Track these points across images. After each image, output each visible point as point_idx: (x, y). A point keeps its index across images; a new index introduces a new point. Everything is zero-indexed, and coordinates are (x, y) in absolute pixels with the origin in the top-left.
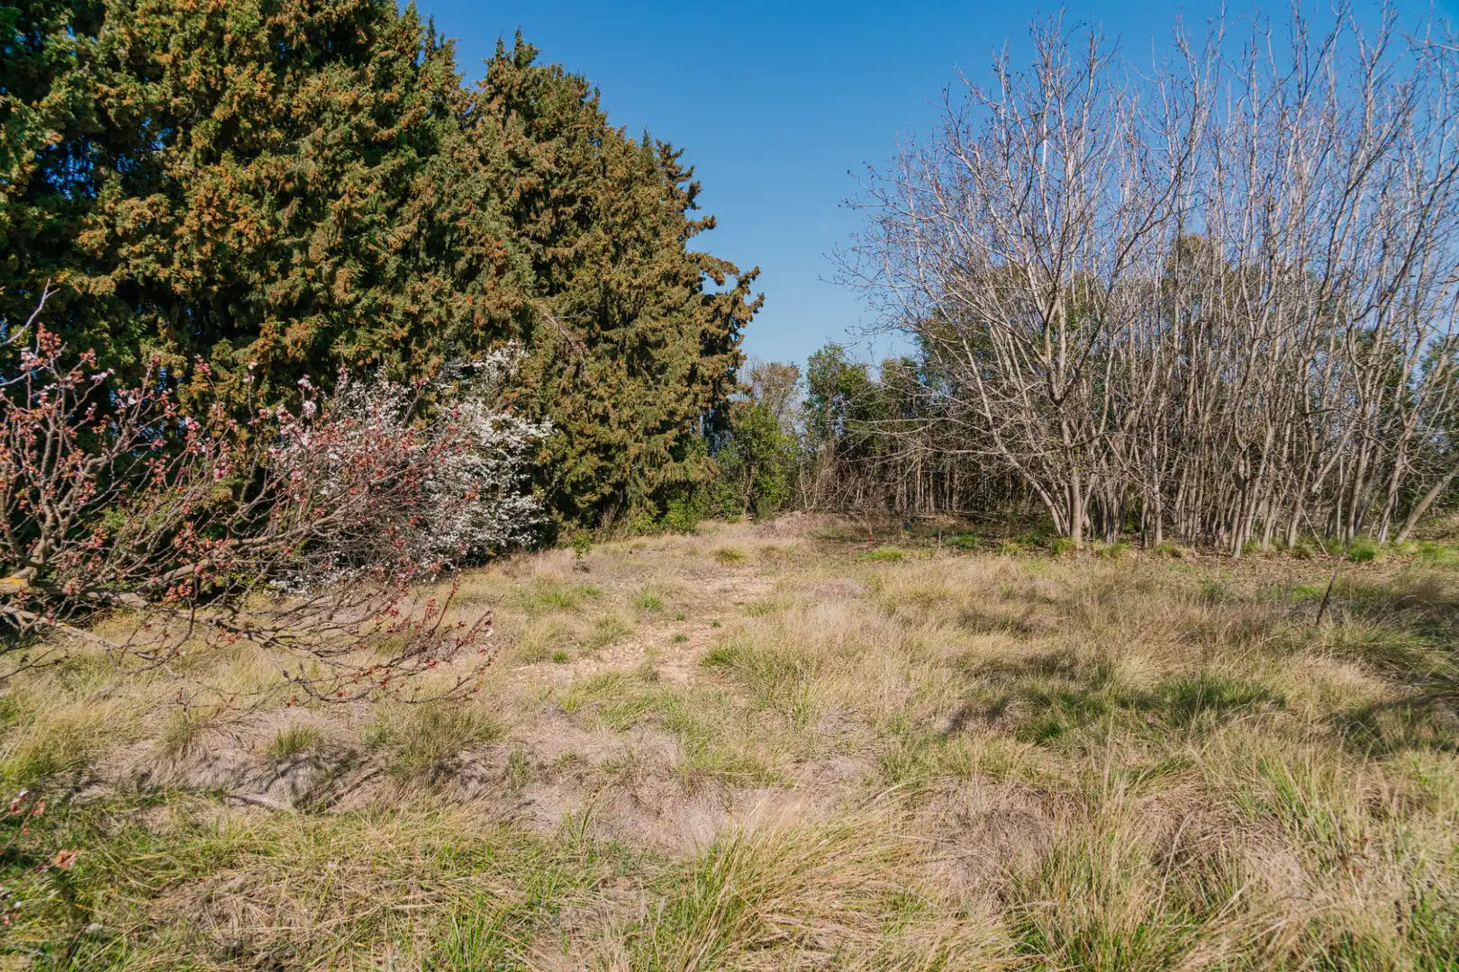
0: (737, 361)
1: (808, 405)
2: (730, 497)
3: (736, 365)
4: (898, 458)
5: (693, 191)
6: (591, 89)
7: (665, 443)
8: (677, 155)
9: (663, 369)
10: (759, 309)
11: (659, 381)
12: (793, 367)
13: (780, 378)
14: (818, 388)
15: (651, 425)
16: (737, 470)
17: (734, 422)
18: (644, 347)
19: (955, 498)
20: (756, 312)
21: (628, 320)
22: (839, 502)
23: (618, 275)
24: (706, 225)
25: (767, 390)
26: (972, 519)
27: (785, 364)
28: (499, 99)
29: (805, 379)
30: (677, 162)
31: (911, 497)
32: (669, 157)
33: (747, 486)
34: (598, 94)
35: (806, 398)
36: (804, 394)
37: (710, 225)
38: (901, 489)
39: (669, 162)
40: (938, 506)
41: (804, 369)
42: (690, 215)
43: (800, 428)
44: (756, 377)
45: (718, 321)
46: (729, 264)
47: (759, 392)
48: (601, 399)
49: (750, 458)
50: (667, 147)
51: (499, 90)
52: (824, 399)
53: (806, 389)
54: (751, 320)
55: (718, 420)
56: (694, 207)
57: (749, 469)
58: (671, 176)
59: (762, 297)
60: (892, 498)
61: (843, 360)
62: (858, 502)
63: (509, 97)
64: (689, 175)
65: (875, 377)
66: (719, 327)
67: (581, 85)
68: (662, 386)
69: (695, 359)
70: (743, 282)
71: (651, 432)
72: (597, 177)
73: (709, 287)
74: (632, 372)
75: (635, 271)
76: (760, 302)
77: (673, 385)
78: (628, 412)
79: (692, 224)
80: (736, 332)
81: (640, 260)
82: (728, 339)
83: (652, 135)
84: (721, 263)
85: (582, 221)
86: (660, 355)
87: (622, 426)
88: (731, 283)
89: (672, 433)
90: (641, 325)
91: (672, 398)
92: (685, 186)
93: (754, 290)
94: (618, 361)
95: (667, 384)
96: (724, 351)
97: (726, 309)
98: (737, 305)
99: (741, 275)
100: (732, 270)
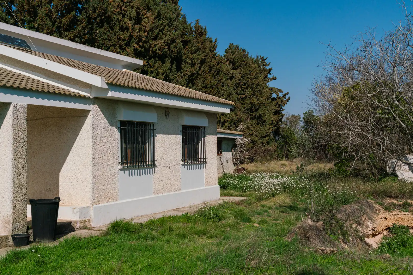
0: (282, 116)
1: (303, 127)
2: (280, 154)
3: (282, 117)
5: (270, 70)
7: (266, 140)
8: (265, 59)
9: (264, 121)
10: (289, 101)
11: (263, 125)
12: (299, 116)
13: (295, 119)
14: (306, 122)
15: (263, 136)
16: (282, 146)
17: (281, 132)
18: (260, 117)
20: (288, 101)
21: (257, 110)
23: (254, 100)
24: (274, 79)
25: (291, 123)
27: (296, 115)
28: (228, 62)
29: (302, 119)
30: (265, 61)
32: (263, 60)
33: (285, 150)
34: (248, 53)
35: (302, 125)
36: (302, 124)
37: (275, 79)
39: (263, 61)
41: (302, 116)
42: (269, 76)
43: (301, 134)
45: (277, 106)
46: (280, 90)
47: (288, 124)
48: (252, 130)
49: (286, 143)
50: (263, 57)
51: (228, 60)
52: (308, 125)
53: (303, 122)
54: (286, 104)
55: (277, 132)
56: (270, 74)
57: (286, 146)
58: (264, 65)
59: (289, 98)
61: (313, 114)
63: (230, 61)
64: (269, 65)
66: (277, 108)
67: (244, 51)
68: (265, 126)
69: (273, 119)
70: (284, 96)
71: (262, 137)
72: (249, 75)
73: (274, 96)
74: (258, 124)
75: (258, 99)
76: (289, 99)
77: (267, 126)
78: (257, 133)
79: (270, 79)
80: (282, 108)
81: (259, 95)
82: (280, 110)
83: (259, 55)
84: (278, 90)
85: (247, 88)
86: (264, 118)
87: (256, 136)
88: (281, 95)
89: (267, 138)
90: (260, 112)
91: (268, 129)
92: (268, 68)
93: (287, 97)
94: (255, 121)
95: (266, 125)
96: (279, 114)
97: (279, 103)
98: (282, 101)
99: (283, 94)
100: (282, 92)
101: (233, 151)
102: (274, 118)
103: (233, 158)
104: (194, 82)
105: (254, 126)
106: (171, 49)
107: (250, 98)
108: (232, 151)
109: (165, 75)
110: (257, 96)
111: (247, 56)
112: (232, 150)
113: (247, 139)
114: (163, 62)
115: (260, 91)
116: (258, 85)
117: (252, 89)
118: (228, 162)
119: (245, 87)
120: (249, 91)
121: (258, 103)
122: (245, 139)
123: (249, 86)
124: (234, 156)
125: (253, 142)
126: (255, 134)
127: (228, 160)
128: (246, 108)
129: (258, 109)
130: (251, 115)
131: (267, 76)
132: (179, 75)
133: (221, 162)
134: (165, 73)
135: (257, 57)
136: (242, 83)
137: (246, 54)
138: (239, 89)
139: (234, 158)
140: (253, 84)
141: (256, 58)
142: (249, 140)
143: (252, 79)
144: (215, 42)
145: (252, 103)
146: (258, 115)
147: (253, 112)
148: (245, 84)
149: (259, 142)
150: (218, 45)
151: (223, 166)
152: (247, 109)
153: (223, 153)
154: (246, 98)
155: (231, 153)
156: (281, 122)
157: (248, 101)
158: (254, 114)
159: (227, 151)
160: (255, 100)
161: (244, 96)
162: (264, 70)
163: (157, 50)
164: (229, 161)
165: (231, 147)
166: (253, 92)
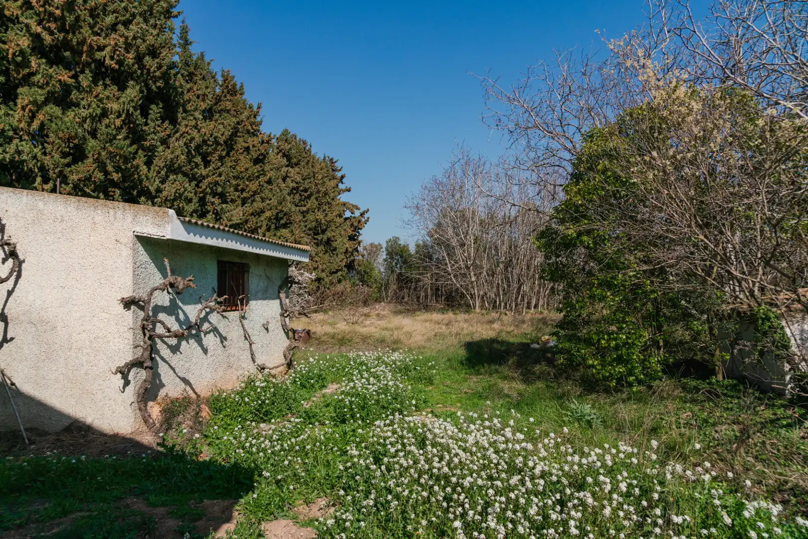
0: (359, 243)
1: (385, 260)
3: (359, 245)
4: (421, 284)
5: (342, 177)
6: (309, 144)
8: (335, 162)
9: (335, 249)
10: (368, 223)
11: (333, 254)
12: (379, 244)
13: (374, 249)
14: (390, 254)
15: (332, 270)
17: (356, 267)
18: (329, 242)
19: (443, 298)
20: (366, 224)
21: (323, 232)
22: (399, 299)
23: (320, 216)
24: (347, 190)
25: (369, 255)
26: (448, 305)
27: (377, 243)
28: (281, 154)
29: (384, 249)
30: (336, 164)
31: (426, 296)
32: (333, 163)
34: (311, 146)
36: (383, 255)
37: (349, 190)
38: (423, 294)
39: (333, 165)
40: (437, 301)
41: (384, 245)
42: (341, 186)
43: (382, 270)
44: (365, 249)
45: (352, 229)
46: (356, 206)
47: (366, 255)
48: (317, 262)
50: (332, 159)
51: (281, 151)
52: (392, 258)
53: (385, 253)
54: (364, 226)
55: (350, 266)
56: (342, 183)
58: (333, 170)
59: (368, 218)
60: (419, 297)
61: (399, 243)
62: (406, 299)
63: (284, 153)
64: (340, 170)
65: (412, 249)
66: (352, 231)
67: (304, 143)
68: (335, 256)
69: (347, 246)
70: (362, 215)
71: (332, 273)
72: (312, 179)
73: (348, 214)
74: (326, 252)
75: (326, 214)
76: (367, 220)
77: (340, 256)
78: (324, 266)
79: (341, 190)
80: (359, 232)
81: (327, 210)
82: (355, 235)
83: (327, 155)
84: (353, 206)
85: (309, 197)
86: (334, 244)
87: (323, 271)
88: (357, 213)
89: (340, 273)
90: (329, 234)
91: (340, 260)
92: (339, 174)
93: (366, 216)
94: (321, 247)
95: (337, 255)
96: (355, 240)
97: (356, 224)
98: (359, 222)
99: (361, 211)
100: (358, 209)
101: (283, 295)
102: (349, 245)
103: (282, 315)
104: (208, 159)
105: (320, 255)
106: (146, 66)
107: (313, 212)
108: (279, 298)
109: (124, 116)
110: (324, 211)
111: (309, 151)
112: (279, 292)
113: (311, 273)
114: (122, 88)
115: (329, 203)
116: (326, 194)
117: (317, 199)
118: (267, 329)
119: (306, 194)
120: (312, 203)
121: (326, 220)
122: (306, 274)
123: (311, 194)
124: (286, 311)
125: (319, 280)
126: (320, 267)
127: (268, 322)
128: (308, 227)
129: (326, 230)
130: (315, 239)
131: (337, 185)
132: (166, 129)
133: (244, 330)
134: (123, 111)
135: (325, 157)
136: (301, 188)
137: (307, 148)
138: (297, 197)
139: (285, 315)
140: (318, 192)
141: (322, 158)
142: (313, 276)
143: (316, 185)
144: (259, 108)
145: (317, 220)
146: (325, 238)
147: (318, 234)
148: (306, 190)
149: (327, 280)
150: (263, 120)
151: (251, 344)
152: (310, 229)
153: (253, 303)
154: (307, 212)
155: (278, 301)
156: (357, 251)
157: (310, 217)
158: (320, 237)
159: (266, 296)
160: (322, 217)
161: (305, 209)
162: (334, 178)
163: (107, 58)
164: (270, 327)
165: (278, 283)
166: (319, 204)
